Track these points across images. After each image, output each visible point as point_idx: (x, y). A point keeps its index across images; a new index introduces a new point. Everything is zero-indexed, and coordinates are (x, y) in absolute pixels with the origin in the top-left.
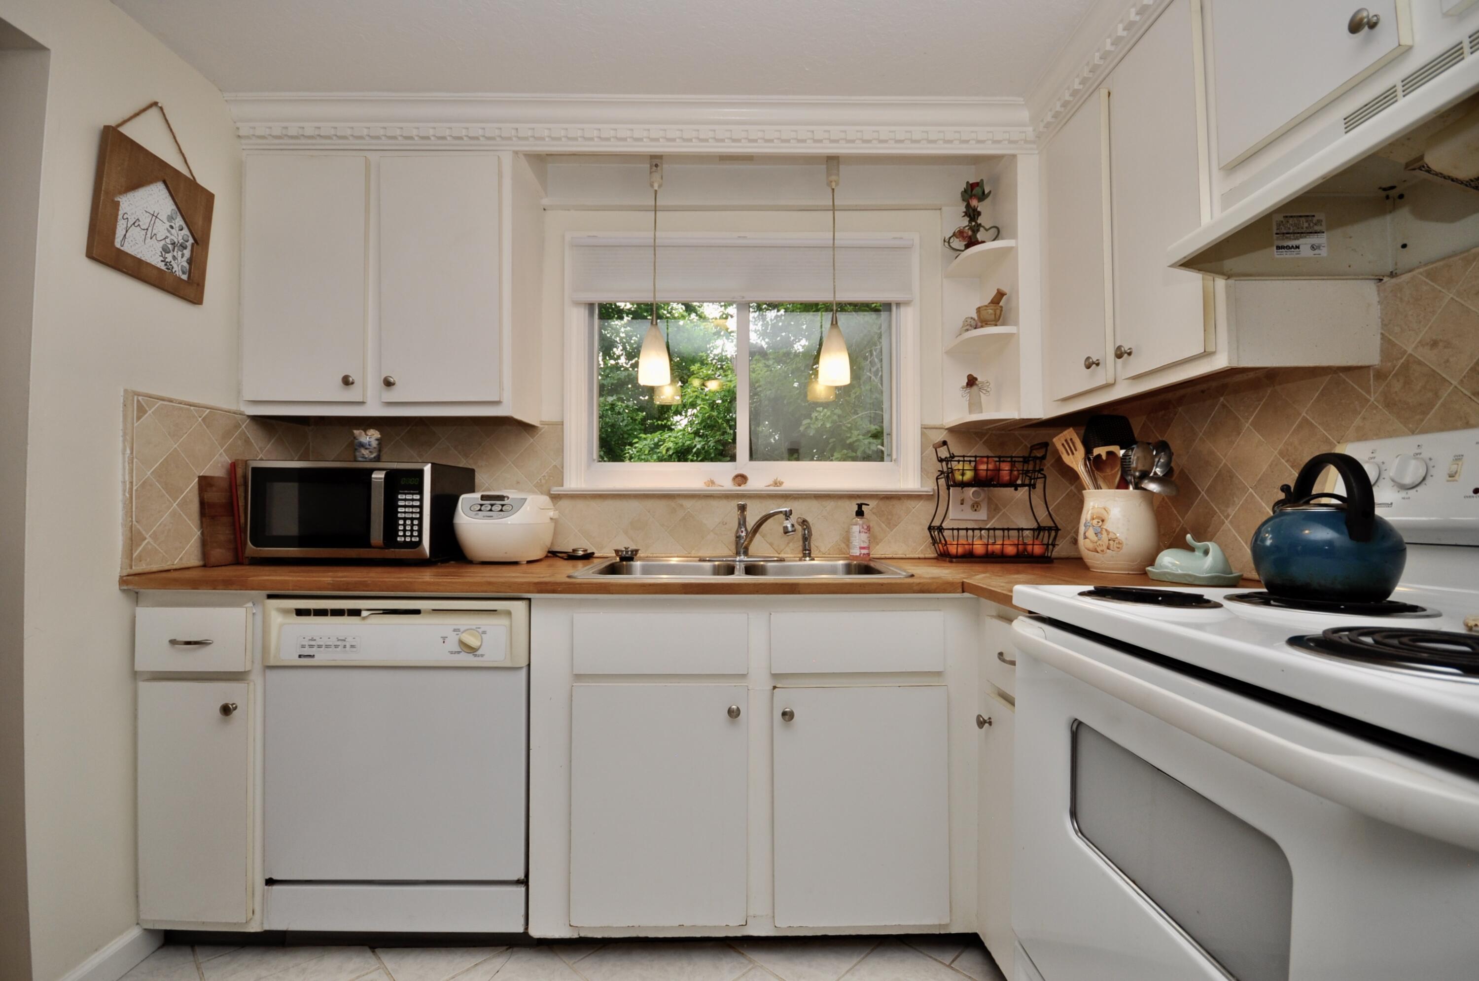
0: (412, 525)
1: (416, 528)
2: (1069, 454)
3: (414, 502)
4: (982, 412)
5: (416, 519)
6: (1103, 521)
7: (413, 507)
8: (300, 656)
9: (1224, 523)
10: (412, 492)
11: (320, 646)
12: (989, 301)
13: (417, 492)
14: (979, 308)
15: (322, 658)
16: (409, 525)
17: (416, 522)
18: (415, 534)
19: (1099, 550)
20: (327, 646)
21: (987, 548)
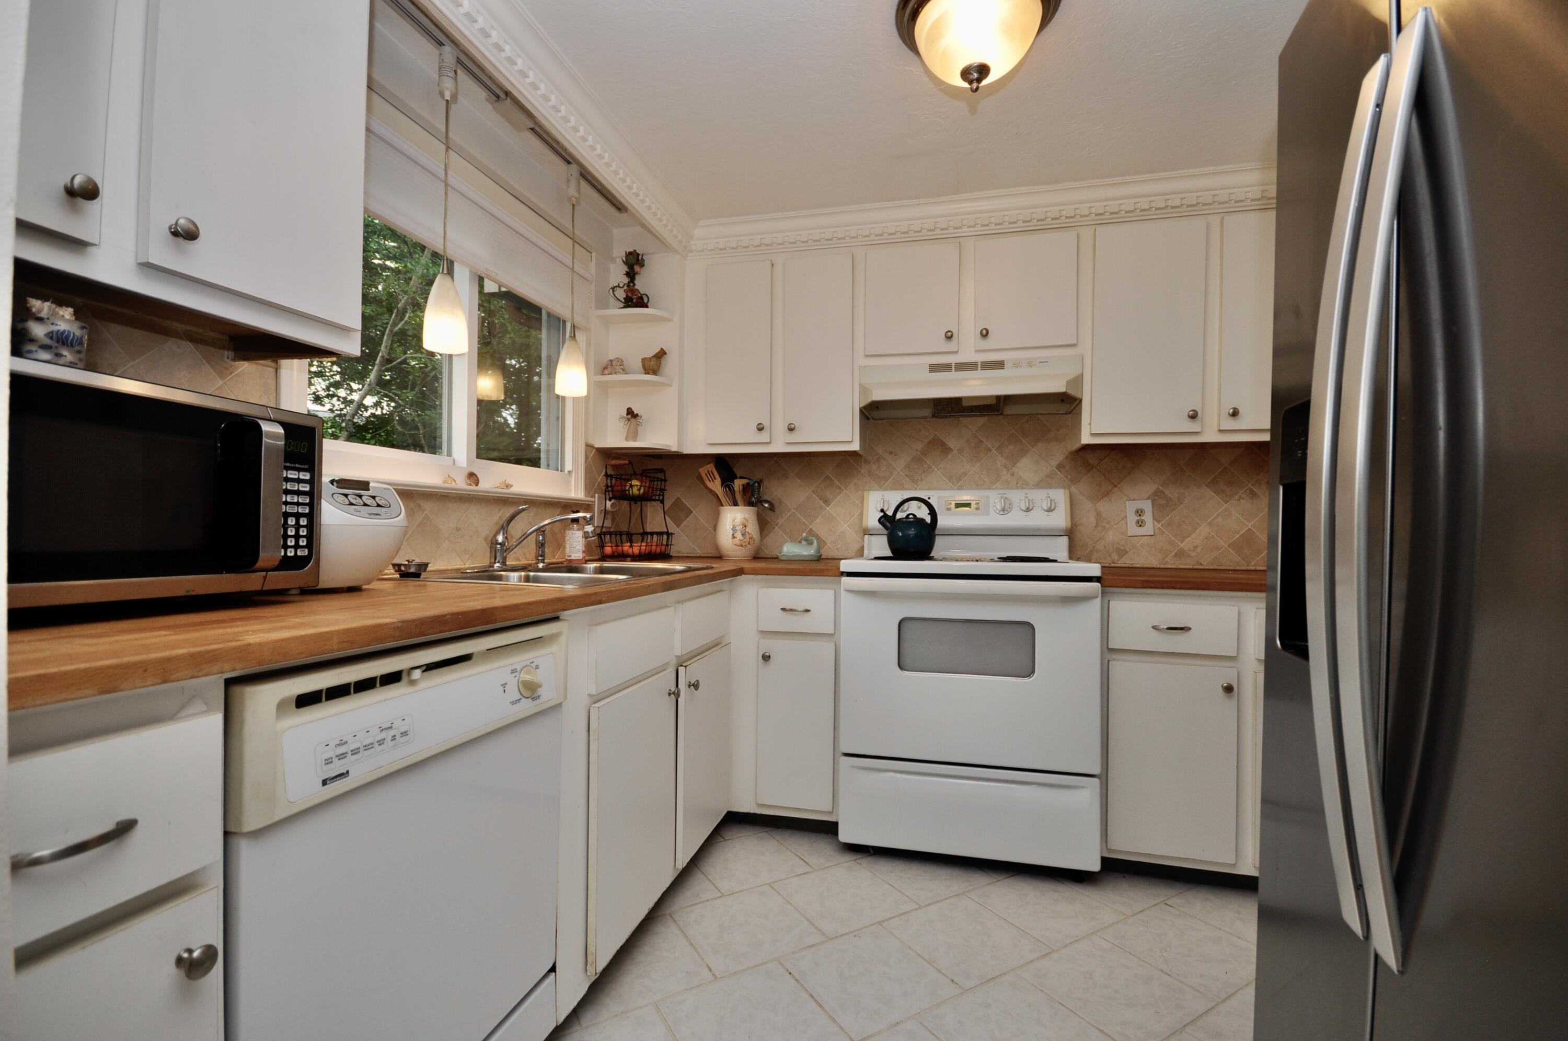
0: (298, 526)
1: (303, 532)
2: (710, 481)
3: (301, 485)
4: (635, 441)
5: (303, 515)
6: (745, 526)
7: (298, 493)
8: (324, 783)
9: (775, 528)
10: (297, 465)
11: (355, 752)
12: (653, 355)
13: (306, 466)
14: (645, 358)
15: (361, 770)
16: (292, 526)
17: (303, 521)
18: (302, 542)
19: (744, 545)
20: (368, 747)
21: (640, 549)
